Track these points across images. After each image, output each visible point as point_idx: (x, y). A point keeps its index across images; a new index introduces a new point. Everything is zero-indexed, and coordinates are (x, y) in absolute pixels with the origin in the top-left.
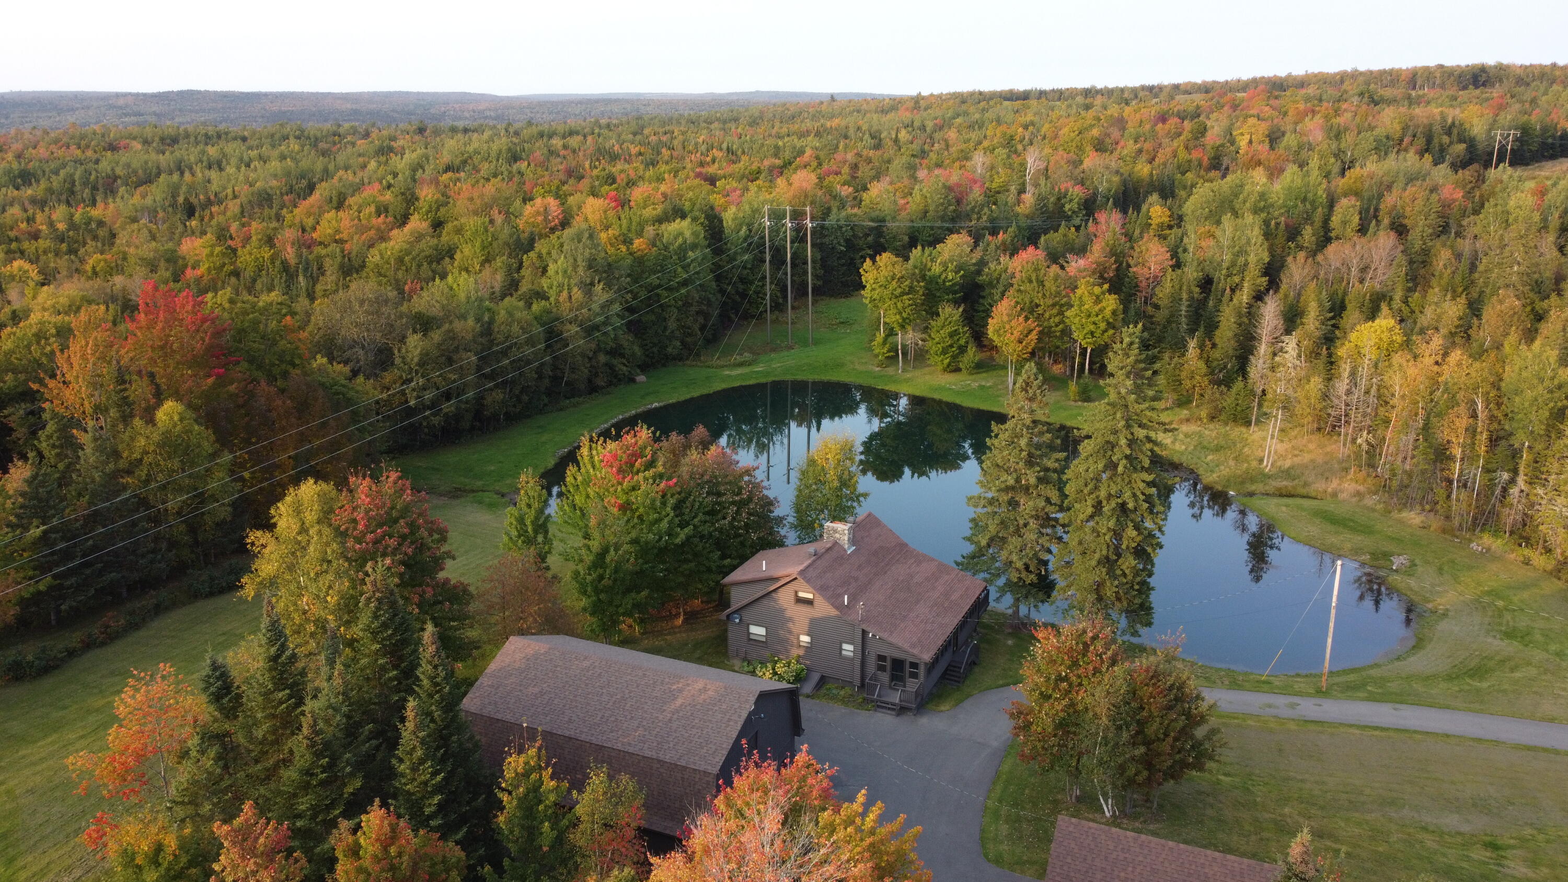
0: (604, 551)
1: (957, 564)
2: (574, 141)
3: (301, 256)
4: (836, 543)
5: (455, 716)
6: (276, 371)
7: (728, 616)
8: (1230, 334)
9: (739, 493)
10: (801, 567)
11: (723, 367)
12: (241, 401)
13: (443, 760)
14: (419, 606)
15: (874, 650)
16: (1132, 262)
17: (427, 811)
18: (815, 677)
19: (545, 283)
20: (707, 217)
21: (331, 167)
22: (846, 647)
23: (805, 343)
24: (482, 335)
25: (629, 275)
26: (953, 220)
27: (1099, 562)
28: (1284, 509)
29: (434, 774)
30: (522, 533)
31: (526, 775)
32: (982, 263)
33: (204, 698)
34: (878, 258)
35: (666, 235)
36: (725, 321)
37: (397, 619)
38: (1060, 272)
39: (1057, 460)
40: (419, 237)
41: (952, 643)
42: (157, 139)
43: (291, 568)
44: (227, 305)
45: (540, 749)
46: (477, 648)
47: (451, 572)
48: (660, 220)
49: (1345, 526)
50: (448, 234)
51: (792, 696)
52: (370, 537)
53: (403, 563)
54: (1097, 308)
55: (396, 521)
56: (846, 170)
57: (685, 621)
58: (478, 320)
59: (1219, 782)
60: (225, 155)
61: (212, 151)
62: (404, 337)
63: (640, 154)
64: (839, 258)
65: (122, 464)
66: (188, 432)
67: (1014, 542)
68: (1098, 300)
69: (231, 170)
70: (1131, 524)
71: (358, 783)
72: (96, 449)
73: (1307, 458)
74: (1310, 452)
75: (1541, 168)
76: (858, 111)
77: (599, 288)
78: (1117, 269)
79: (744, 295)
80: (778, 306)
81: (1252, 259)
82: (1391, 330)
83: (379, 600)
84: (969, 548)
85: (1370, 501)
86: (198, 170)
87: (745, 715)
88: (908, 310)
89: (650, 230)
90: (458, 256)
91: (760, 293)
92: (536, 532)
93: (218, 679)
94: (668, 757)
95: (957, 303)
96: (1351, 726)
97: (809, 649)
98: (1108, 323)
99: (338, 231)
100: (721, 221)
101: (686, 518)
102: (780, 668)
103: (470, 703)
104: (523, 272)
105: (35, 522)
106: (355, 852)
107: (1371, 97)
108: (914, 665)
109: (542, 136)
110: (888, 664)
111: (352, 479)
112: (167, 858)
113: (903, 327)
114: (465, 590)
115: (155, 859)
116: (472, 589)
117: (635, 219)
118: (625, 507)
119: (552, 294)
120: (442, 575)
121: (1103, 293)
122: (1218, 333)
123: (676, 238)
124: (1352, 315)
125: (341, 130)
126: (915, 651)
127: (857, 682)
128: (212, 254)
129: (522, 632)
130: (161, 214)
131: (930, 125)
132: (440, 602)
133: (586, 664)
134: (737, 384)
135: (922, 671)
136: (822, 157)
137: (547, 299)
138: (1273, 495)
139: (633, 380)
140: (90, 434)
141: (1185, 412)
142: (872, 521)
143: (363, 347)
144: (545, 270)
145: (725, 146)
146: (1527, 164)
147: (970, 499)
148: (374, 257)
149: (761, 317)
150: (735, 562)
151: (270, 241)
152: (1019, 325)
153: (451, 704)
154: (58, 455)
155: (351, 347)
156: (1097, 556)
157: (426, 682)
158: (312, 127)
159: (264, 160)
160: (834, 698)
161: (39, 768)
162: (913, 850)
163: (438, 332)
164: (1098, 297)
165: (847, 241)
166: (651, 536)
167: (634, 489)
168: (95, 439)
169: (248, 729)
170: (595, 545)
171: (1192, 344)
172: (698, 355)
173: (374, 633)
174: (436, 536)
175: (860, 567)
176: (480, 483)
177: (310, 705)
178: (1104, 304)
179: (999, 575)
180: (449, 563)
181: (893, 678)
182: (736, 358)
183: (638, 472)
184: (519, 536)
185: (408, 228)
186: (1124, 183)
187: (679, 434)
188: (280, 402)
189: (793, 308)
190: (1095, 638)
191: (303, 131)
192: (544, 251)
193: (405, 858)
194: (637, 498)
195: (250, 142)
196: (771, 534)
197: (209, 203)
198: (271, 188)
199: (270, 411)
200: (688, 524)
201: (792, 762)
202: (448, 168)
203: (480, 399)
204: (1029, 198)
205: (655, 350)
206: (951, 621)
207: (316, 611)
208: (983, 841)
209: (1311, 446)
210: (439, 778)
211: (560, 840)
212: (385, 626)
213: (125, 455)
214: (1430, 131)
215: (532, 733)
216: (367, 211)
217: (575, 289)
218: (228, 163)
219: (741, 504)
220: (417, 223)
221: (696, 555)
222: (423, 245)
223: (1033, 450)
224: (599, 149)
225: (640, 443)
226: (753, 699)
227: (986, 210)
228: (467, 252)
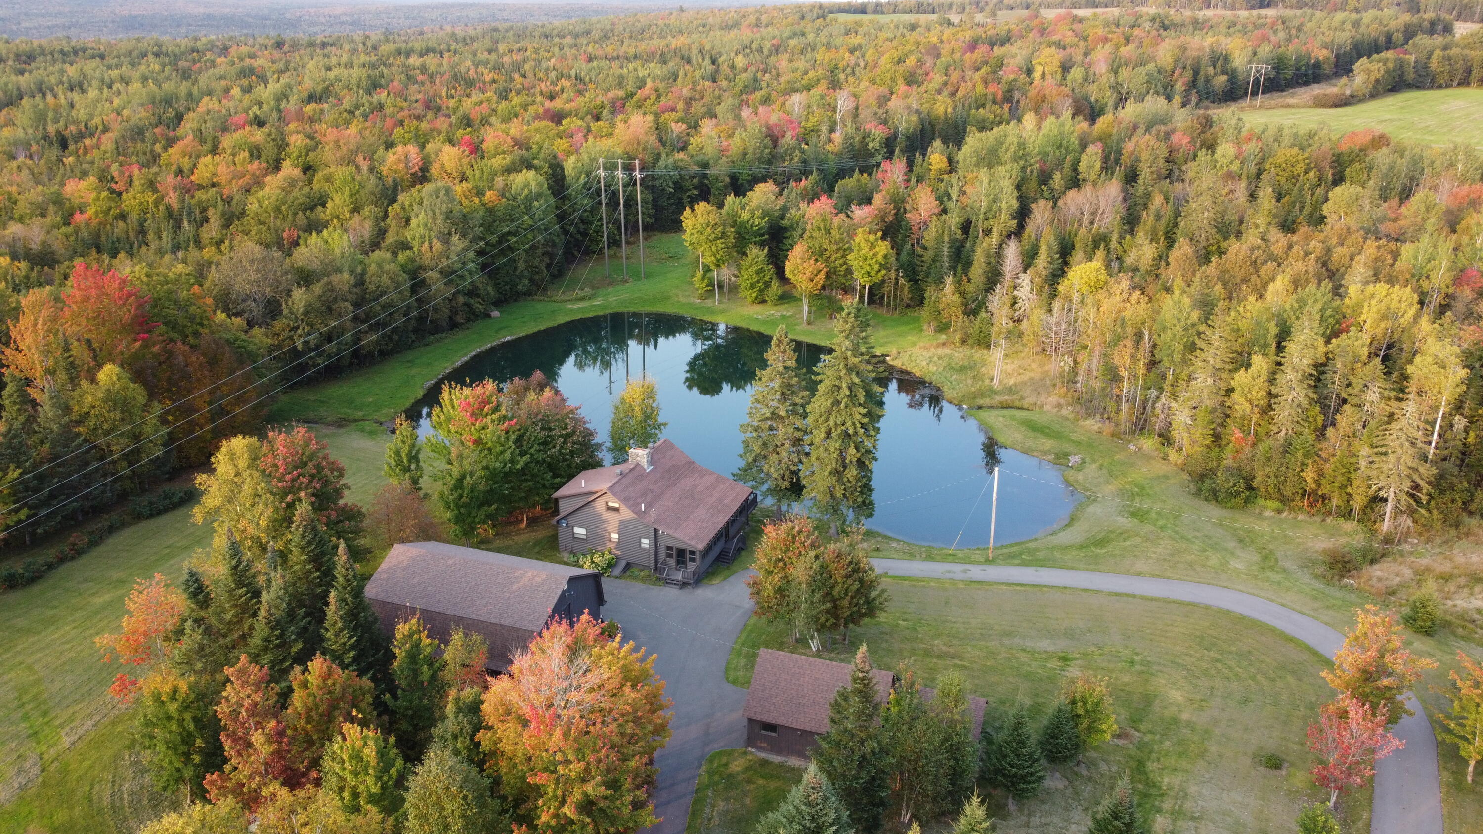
0: (463, 477)
1: (733, 475)
2: (431, 61)
3: (183, 201)
4: (638, 465)
5: (361, 601)
6: (189, 331)
7: (558, 522)
8: (980, 271)
9: (566, 428)
10: (610, 484)
11: (567, 301)
12: (162, 359)
13: (355, 629)
14: (327, 525)
15: (663, 543)
16: (908, 207)
17: (346, 661)
18: (623, 563)
19: (409, 235)
20: (551, 166)
21: (195, 90)
22: (643, 541)
23: (637, 276)
24: (355, 286)
25: (482, 225)
26: (770, 162)
27: (830, 473)
28: (1001, 419)
29: (350, 638)
30: (399, 463)
31: (411, 636)
32: (785, 209)
33: (185, 596)
34: (696, 207)
35: (513, 186)
36: (569, 257)
37: (318, 538)
38: (846, 219)
39: (803, 398)
40: (292, 183)
41: (724, 534)
42: (12, 56)
43: (230, 501)
44: (145, 279)
45: (419, 620)
46: (370, 552)
47: (348, 499)
48: (509, 170)
49: (1042, 432)
50: (319, 181)
51: (596, 578)
52: (288, 477)
53: (313, 495)
54: (871, 253)
55: (306, 464)
56: (681, 106)
57: (528, 525)
58: (352, 272)
59: (897, 626)
60: (85, 76)
61: (72, 71)
62: (290, 291)
63: (494, 81)
64: (669, 198)
65: (75, 417)
66: (125, 388)
67: (773, 458)
68: (872, 246)
69: (93, 94)
70: (852, 445)
71: (300, 645)
72: (53, 406)
73: (1026, 377)
74: (1032, 370)
75: (1293, 96)
76: (704, 26)
77: (455, 238)
78: (896, 214)
79: (585, 234)
80: (614, 243)
81: (1004, 206)
82: (1098, 271)
83: (305, 526)
84: (742, 464)
85: (1065, 412)
86: (59, 91)
87: (559, 592)
88: (721, 252)
89: (499, 181)
90: (329, 205)
91: (598, 232)
92: (410, 461)
93: (194, 582)
94: (507, 622)
95: (762, 244)
96: (1002, 584)
97: (619, 544)
98: (881, 265)
99: (214, 174)
100: (563, 169)
101: (525, 448)
102: (597, 559)
103: (371, 591)
104: (388, 221)
105: (12, 466)
106: (305, 685)
107: (1162, 22)
108: (692, 553)
109: (400, 54)
110: (674, 552)
111: (271, 434)
112: (181, 696)
113: (718, 266)
114: (359, 511)
115: (173, 697)
116: (363, 510)
117: (487, 170)
118: (478, 442)
119: (415, 244)
120: (341, 502)
121: (877, 240)
122: (972, 269)
123: (523, 189)
124: (1078, 255)
125: (199, 44)
126: (693, 543)
127: (653, 566)
128: (98, 199)
129: (402, 541)
130: (35, 148)
131: (767, 45)
132: (341, 521)
133: (450, 562)
134: (578, 317)
135: (698, 557)
136: (661, 90)
137: (411, 248)
138: (997, 408)
139: (489, 316)
140: (47, 394)
141: (944, 337)
142: (668, 445)
143: (254, 300)
144: (408, 221)
145: (573, 73)
146: (1283, 91)
147: (741, 426)
148: (253, 206)
149: (600, 252)
150: (564, 480)
151: (152, 185)
152: (810, 267)
153: (358, 593)
154: (19, 410)
155: (244, 300)
156: (829, 468)
157: (341, 579)
158: (168, 40)
159: (126, 81)
160: (635, 578)
161: (47, 651)
162: (652, 668)
163: (319, 285)
164: (872, 244)
165: (675, 183)
166: (498, 464)
167: (484, 428)
168: (52, 398)
169: (218, 614)
170: (456, 471)
171: (949, 280)
172: (545, 289)
173: (303, 548)
174: (335, 473)
175: (656, 482)
176: (360, 414)
177: (265, 596)
178: (877, 249)
179: (763, 483)
180: (346, 492)
181: (678, 562)
182: (578, 293)
183: (487, 415)
184: (397, 466)
185: (280, 175)
186: (922, 121)
187: (520, 379)
188: (194, 359)
189: (628, 243)
190: (800, 532)
191: (160, 46)
192: (407, 203)
193: (338, 686)
194: (488, 436)
195: (109, 61)
196: (591, 457)
197: (81, 136)
198: (140, 119)
199: (187, 366)
200: (526, 453)
201: (578, 620)
202: (312, 98)
203: (357, 339)
204: (837, 137)
205: (507, 288)
206: (722, 520)
207: (251, 530)
208: (727, 670)
209: (1034, 366)
210: (353, 640)
211: (434, 677)
212: (309, 543)
213: (76, 408)
214: (1198, 63)
215: (413, 610)
216: (241, 156)
217: (435, 241)
218: (90, 85)
219: (566, 437)
220: (289, 170)
221: (534, 476)
222: (296, 193)
223: (785, 391)
224: (455, 74)
225: (488, 393)
226: (565, 582)
227: (797, 152)
228: (338, 202)
